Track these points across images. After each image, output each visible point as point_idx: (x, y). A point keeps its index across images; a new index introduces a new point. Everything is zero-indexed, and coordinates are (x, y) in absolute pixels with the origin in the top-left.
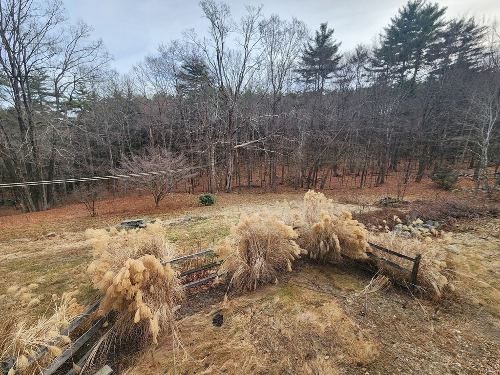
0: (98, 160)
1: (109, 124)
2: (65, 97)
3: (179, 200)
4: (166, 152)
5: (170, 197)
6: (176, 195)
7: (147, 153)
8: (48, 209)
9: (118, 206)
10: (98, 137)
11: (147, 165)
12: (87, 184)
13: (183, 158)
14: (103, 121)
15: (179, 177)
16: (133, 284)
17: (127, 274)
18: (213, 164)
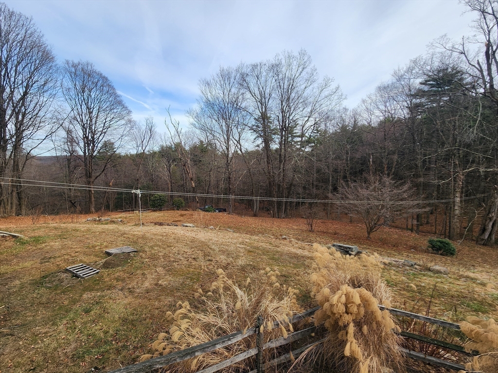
0: (320, 184)
1: (333, 154)
2: (306, 136)
3: (396, 236)
4: (387, 180)
5: (385, 230)
6: (392, 230)
7: (366, 181)
8: (283, 218)
9: (330, 228)
10: (322, 166)
11: (364, 192)
12: (310, 204)
13: (410, 188)
14: (329, 152)
15: (401, 210)
16: (347, 313)
17: (343, 299)
18: (458, 199)
